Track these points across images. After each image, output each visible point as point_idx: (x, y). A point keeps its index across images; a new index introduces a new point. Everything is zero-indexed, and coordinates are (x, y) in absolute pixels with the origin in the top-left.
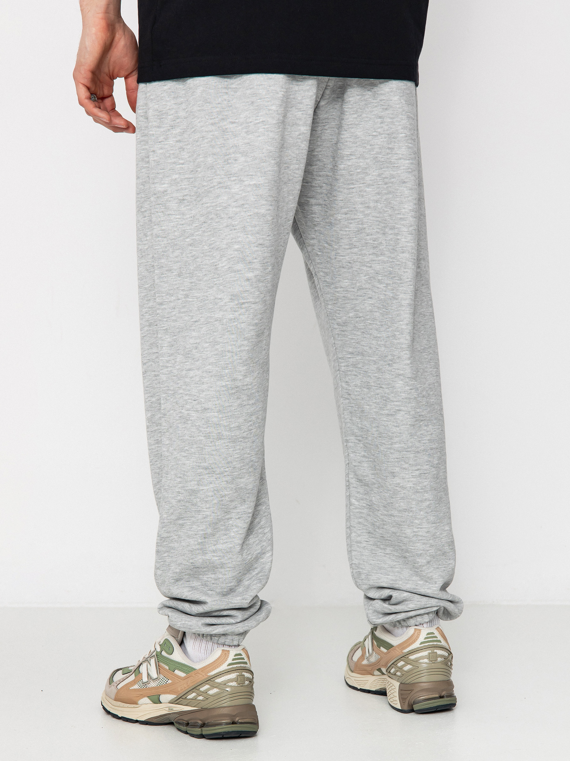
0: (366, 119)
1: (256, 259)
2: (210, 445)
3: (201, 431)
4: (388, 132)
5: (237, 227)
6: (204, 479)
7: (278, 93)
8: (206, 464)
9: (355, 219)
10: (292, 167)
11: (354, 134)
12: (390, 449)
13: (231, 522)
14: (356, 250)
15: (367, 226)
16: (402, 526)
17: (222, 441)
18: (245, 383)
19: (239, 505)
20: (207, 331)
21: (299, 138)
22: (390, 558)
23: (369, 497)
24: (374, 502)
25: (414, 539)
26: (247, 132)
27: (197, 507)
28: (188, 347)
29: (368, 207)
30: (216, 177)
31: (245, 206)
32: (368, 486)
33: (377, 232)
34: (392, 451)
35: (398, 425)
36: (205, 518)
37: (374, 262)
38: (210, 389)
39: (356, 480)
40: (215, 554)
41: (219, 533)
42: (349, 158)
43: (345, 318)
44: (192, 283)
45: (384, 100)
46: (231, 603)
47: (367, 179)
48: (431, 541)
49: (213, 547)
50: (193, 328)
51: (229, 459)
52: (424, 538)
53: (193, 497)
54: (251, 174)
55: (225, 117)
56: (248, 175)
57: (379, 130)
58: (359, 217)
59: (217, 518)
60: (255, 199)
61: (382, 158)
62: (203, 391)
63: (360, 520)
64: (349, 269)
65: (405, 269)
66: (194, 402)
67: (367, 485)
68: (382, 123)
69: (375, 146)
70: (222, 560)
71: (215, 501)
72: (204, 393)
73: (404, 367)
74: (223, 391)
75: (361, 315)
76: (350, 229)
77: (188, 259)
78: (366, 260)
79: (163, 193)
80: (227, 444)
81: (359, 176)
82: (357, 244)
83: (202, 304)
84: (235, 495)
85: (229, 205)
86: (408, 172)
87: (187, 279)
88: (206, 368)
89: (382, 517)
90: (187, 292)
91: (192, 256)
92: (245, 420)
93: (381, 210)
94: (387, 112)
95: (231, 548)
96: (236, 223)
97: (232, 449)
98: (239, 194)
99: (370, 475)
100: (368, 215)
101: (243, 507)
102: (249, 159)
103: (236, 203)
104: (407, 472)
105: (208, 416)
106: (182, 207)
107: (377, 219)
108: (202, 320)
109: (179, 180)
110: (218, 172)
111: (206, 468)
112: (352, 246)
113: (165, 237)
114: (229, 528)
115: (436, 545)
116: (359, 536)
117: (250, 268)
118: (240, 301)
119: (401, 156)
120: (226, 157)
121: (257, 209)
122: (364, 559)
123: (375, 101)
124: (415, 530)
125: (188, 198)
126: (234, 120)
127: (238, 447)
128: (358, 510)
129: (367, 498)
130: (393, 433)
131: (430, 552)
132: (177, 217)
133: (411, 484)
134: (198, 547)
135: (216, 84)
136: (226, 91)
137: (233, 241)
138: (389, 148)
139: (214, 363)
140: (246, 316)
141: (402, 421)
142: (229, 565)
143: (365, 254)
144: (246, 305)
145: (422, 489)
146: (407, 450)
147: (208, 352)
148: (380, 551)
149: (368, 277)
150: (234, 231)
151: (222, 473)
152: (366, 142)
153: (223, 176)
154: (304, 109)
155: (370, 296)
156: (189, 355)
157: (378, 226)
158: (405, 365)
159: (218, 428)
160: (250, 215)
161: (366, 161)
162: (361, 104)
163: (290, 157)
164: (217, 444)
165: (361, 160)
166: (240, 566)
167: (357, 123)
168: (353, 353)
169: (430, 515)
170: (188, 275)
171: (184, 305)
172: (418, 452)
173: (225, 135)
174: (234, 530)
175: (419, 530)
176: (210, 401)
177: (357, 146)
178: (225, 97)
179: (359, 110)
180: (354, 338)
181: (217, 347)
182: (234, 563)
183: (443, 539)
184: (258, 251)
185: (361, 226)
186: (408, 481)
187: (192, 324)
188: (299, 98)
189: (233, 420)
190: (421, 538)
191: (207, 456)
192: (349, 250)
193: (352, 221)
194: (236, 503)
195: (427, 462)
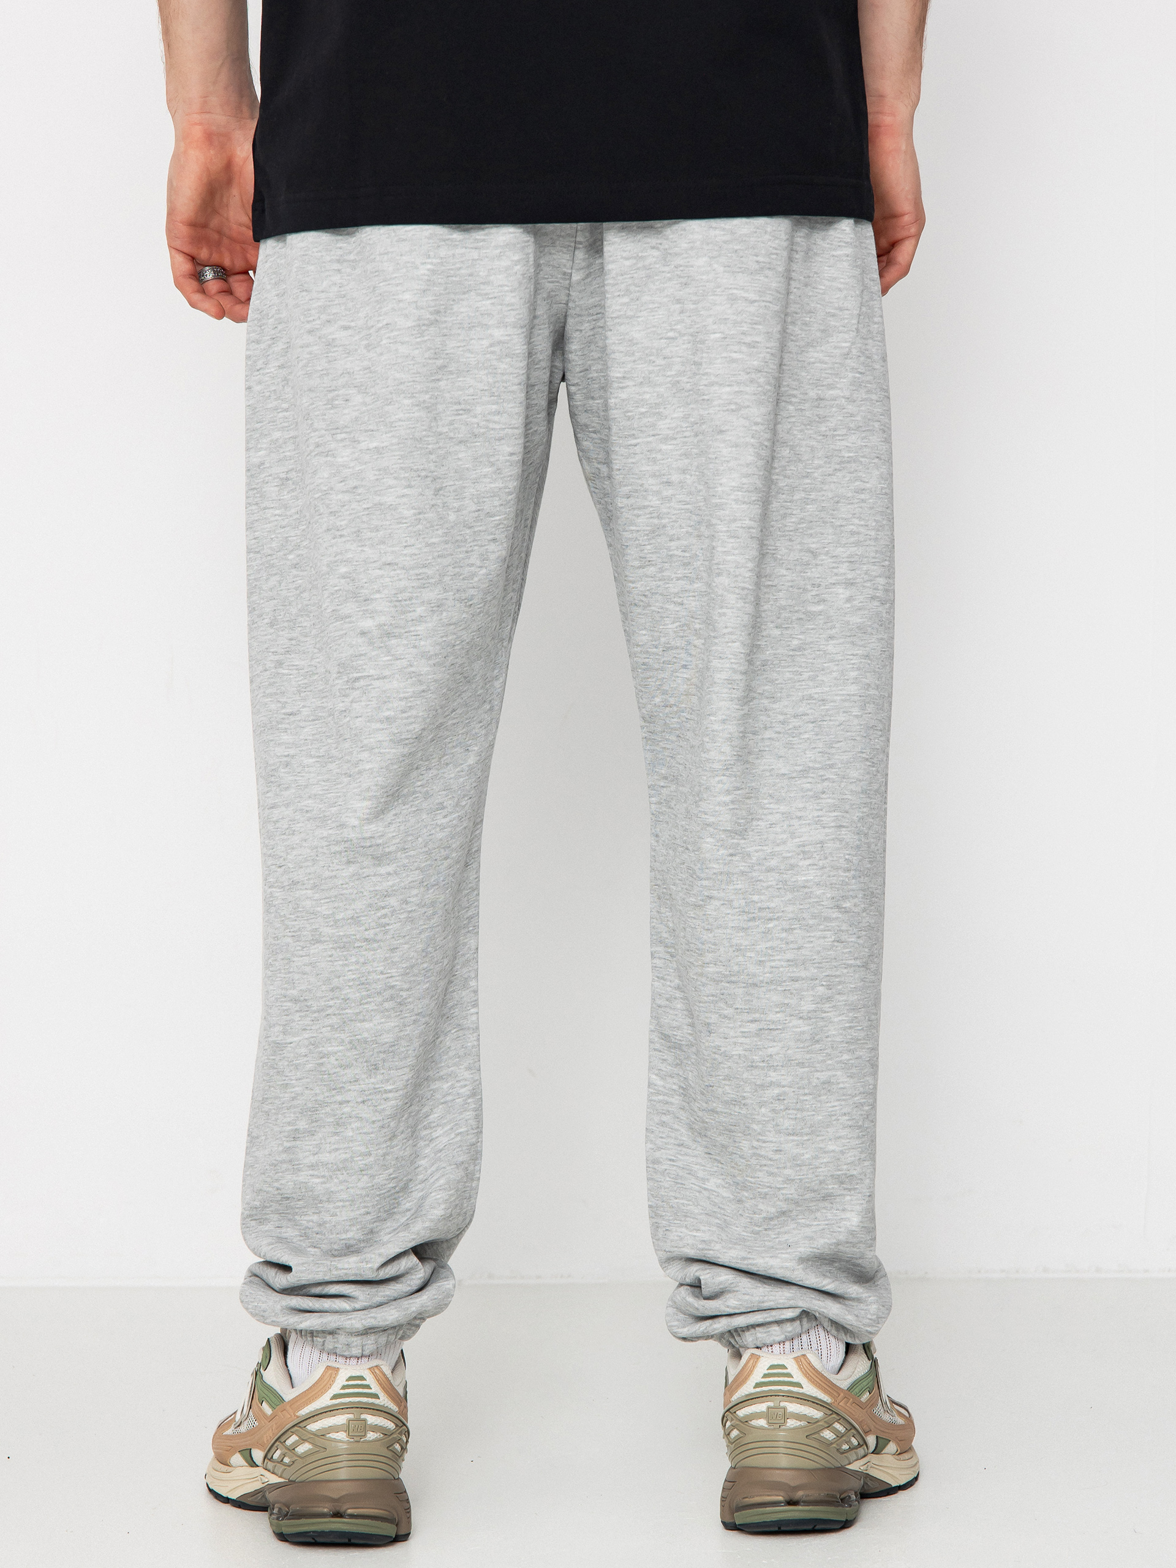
0: (651, 306)
1: (378, 592)
2: (301, 953)
3: (287, 927)
4: (692, 330)
5: (344, 532)
6: (293, 1021)
7: (417, 268)
8: (294, 993)
9: (645, 507)
10: (479, 409)
11: (627, 337)
12: (701, 975)
13: (347, 1110)
14: (651, 570)
15: (667, 520)
16: (734, 1134)
17: (321, 947)
18: (368, 835)
19: (364, 1076)
20: (315, 734)
21: (493, 353)
22: (709, 1198)
23: (684, 1072)
24: (690, 1082)
25: (753, 1161)
26: (367, 347)
27: (284, 1078)
28: (271, 762)
29: (669, 483)
30: (312, 435)
31: (360, 491)
32: (681, 1049)
33: (687, 532)
34: (704, 980)
35: (710, 927)
36: (293, 1099)
37: (687, 595)
38: (304, 844)
39: (660, 1035)
40: (316, 1173)
41: (324, 1130)
42: (621, 385)
43: (649, 706)
44: (291, 639)
45: (681, 266)
46: (337, 1269)
47: (662, 426)
48: (788, 1172)
49: (311, 1158)
50: (283, 726)
51: (335, 982)
52: (769, 1162)
53: (278, 1058)
54: (371, 427)
55: (332, 317)
56: (366, 431)
57: (679, 327)
58: (651, 504)
59: (313, 1099)
60: (376, 477)
61: (688, 383)
62: (293, 848)
63: (665, 1118)
64: (645, 607)
65: (722, 607)
66: (279, 870)
67: (677, 1046)
68: (682, 312)
69: (674, 359)
70: (328, 1185)
71: (309, 1066)
72: (295, 852)
73: (717, 808)
74: (322, 848)
75: (672, 701)
76: (638, 528)
77: (289, 594)
78: (672, 590)
79: (259, 467)
80: (330, 953)
81: (645, 420)
82: (654, 557)
83: (306, 681)
84: (349, 1054)
85: (332, 489)
86: (728, 410)
87: (283, 633)
88: (302, 804)
89: (700, 1114)
90: (282, 657)
91: (296, 588)
92: (370, 905)
93: (693, 489)
94: (687, 290)
95: (346, 1160)
96: (343, 523)
97: (341, 963)
98: (349, 468)
99: (686, 1027)
100: (669, 499)
101: (373, 1080)
102: (368, 399)
103: (343, 484)
104: (731, 1025)
105: (297, 895)
106: (286, 493)
107: (686, 507)
108: (305, 712)
109: (281, 441)
110: (316, 425)
111: (296, 1001)
112: (646, 563)
113: (258, 552)
114: (342, 1120)
115: (801, 1180)
116: (659, 1149)
117: (367, 610)
118: (351, 676)
119: (713, 378)
120: (330, 396)
121: (379, 495)
122: (662, 1196)
123: (667, 269)
124: (755, 1144)
125: (292, 475)
126: (348, 324)
127: (354, 959)
128: (661, 1097)
129: (681, 1073)
130: (703, 944)
131: (784, 1192)
132: (277, 512)
133: (738, 1051)
134: (284, 1156)
135: (320, 254)
136: (336, 266)
137: (337, 558)
138: (695, 363)
139: (319, 795)
140: (363, 703)
141: (716, 919)
142: (344, 1196)
143: (670, 579)
144: (362, 683)
145: (763, 1061)
146: (729, 979)
147: (313, 775)
148: (693, 1180)
149: (678, 624)
150: (339, 540)
151: (322, 1010)
152: (654, 351)
153: (323, 432)
154: (496, 295)
155: (684, 663)
156: (273, 779)
157: (689, 522)
158: (719, 804)
159: (313, 921)
160: (368, 508)
161: (657, 389)
162: (635, 275)
163: (471, 391)
164: (312, 951)
165: (646, 389)
166: (367, 1199)
167: (630, 313)
168: (666, 778)
169: (783, 1117)
170: (286, 624)
171: (272, 680)
172: (755, 985)
173: (330, 352)
174: (354, 1126)
175: (760, 1144)
176: (302, 867)
177: (634, 361)
178: (337, 278)
179: (632, 288)
180: (668, 746)
181: (331, 766)
182: (352, 1191)
183: (820, 1170)
184: (382, 576)
185: (656, 521)
186: (735, 1043)
187: (283, 719)
188: (481, 273)
189: (341, 904)
190: (764, 1162)
191: (296, 976)
192: (641, 570)
193: (640, 512)
194: (357, 1071)
195: (777, 1006)
